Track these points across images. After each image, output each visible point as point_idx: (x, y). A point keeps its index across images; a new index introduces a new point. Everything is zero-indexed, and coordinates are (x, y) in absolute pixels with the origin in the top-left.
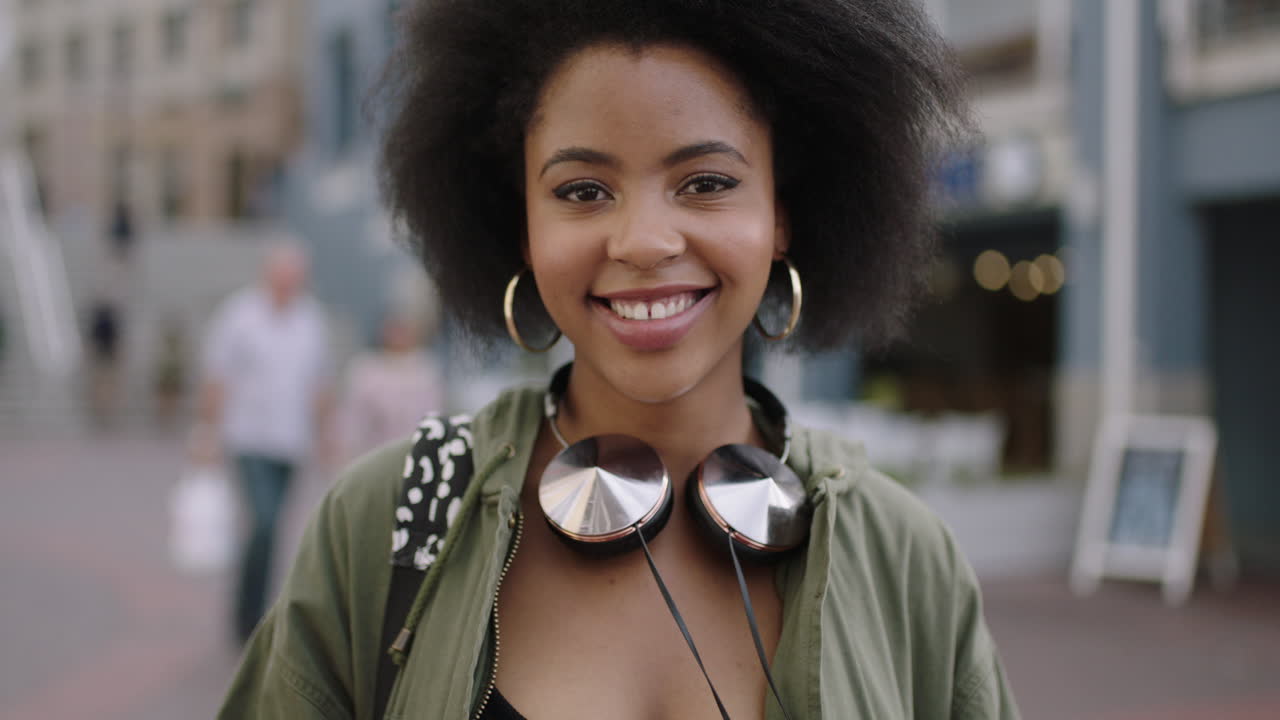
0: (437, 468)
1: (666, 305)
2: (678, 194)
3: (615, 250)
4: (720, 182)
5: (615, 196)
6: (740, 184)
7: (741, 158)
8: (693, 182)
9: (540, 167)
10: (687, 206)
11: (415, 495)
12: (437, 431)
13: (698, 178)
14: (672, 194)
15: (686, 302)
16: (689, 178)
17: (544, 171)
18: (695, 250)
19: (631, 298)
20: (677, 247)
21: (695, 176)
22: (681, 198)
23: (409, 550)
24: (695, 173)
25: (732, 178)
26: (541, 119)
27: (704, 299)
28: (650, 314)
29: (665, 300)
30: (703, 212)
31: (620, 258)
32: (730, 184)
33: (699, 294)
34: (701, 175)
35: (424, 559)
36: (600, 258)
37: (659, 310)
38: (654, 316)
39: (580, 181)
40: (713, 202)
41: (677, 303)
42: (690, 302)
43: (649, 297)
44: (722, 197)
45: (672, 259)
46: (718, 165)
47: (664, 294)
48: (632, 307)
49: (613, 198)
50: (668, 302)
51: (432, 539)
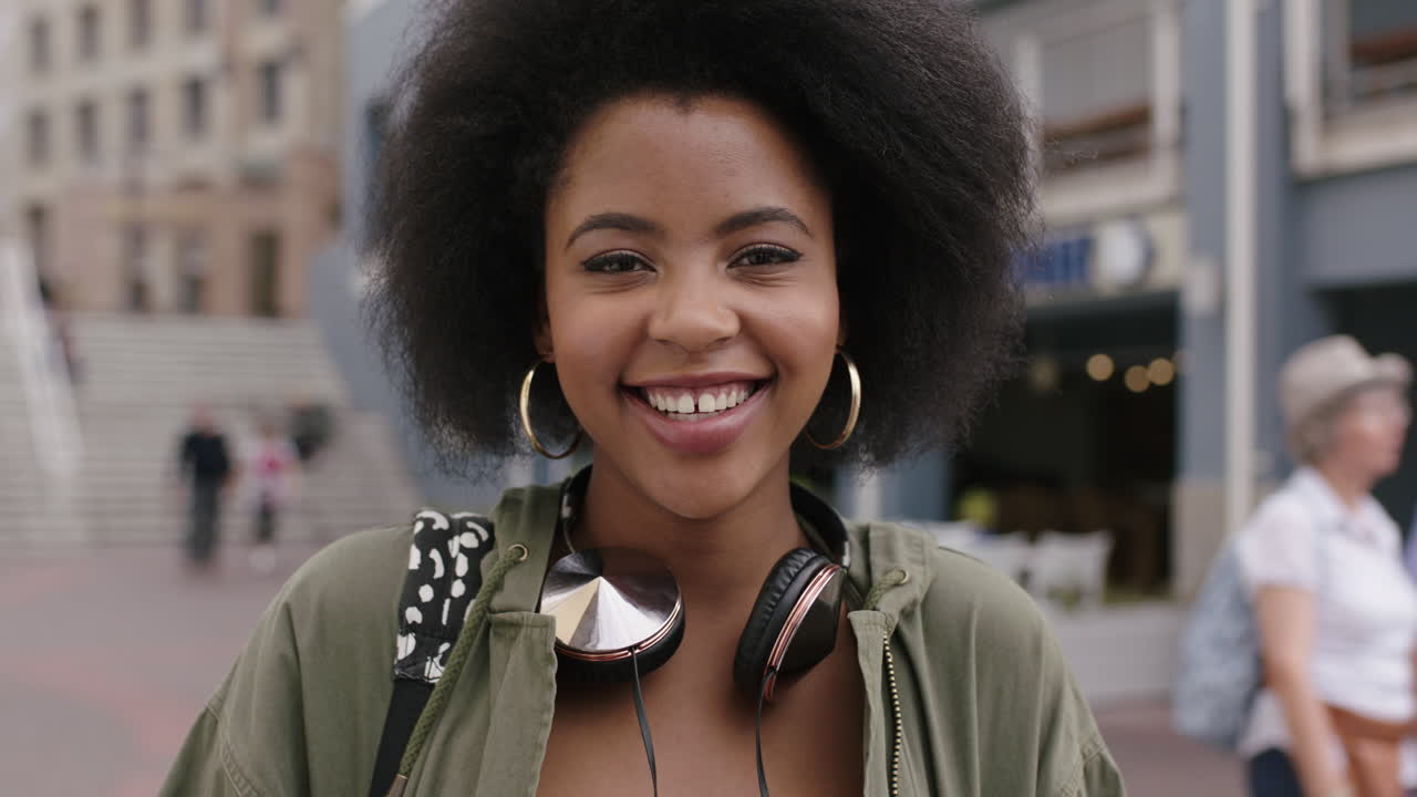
0: (449, 563)
1: (716, 396)
2: (730, 266)
3: (658, 328)
4: (780, 254)
5: (655, 267)
6: (802, 258)
7: (804, 228)
8: (748, 255)
9: (566, 238)
10: (740, 281)
11: (426, 593)
12: (441, 523)
13: (755, 250)
14: (723, 266)
15: (738, 395)
16: (744, 250)
17: (572, 241)
18: (750, 331)
19: (673, 387)
20: (730, 326)
21: (751, 248)
22: (734, 271)
23: (417, 658)
24: (752, 244)
25: (793, 251)
26: (567, 180)
27: (758, 393)
28: (697, 407)
29: (715, 390)
30: (760, 288)
31: (660, 338)
32: (790, 257)
33: (754, 385)
34: (759, 246)
35: (434, 671)
36: (639, 337)
37: (709, 402)
38: (701, 409)
39: (617, 252)
40: (772, 276)
41: (729, 394)
42: (743, 395)
43: (696, 386)
44: (778, 272)
45: (722, 342)
46: (778, 235)
47: (716, 383)
48: (676, 397)
49: (654, 270)
50: (719, 393)
51: (444, 647)
